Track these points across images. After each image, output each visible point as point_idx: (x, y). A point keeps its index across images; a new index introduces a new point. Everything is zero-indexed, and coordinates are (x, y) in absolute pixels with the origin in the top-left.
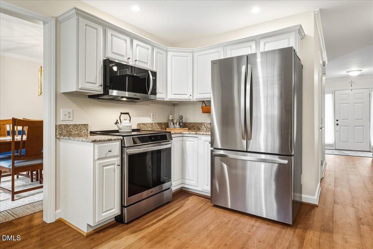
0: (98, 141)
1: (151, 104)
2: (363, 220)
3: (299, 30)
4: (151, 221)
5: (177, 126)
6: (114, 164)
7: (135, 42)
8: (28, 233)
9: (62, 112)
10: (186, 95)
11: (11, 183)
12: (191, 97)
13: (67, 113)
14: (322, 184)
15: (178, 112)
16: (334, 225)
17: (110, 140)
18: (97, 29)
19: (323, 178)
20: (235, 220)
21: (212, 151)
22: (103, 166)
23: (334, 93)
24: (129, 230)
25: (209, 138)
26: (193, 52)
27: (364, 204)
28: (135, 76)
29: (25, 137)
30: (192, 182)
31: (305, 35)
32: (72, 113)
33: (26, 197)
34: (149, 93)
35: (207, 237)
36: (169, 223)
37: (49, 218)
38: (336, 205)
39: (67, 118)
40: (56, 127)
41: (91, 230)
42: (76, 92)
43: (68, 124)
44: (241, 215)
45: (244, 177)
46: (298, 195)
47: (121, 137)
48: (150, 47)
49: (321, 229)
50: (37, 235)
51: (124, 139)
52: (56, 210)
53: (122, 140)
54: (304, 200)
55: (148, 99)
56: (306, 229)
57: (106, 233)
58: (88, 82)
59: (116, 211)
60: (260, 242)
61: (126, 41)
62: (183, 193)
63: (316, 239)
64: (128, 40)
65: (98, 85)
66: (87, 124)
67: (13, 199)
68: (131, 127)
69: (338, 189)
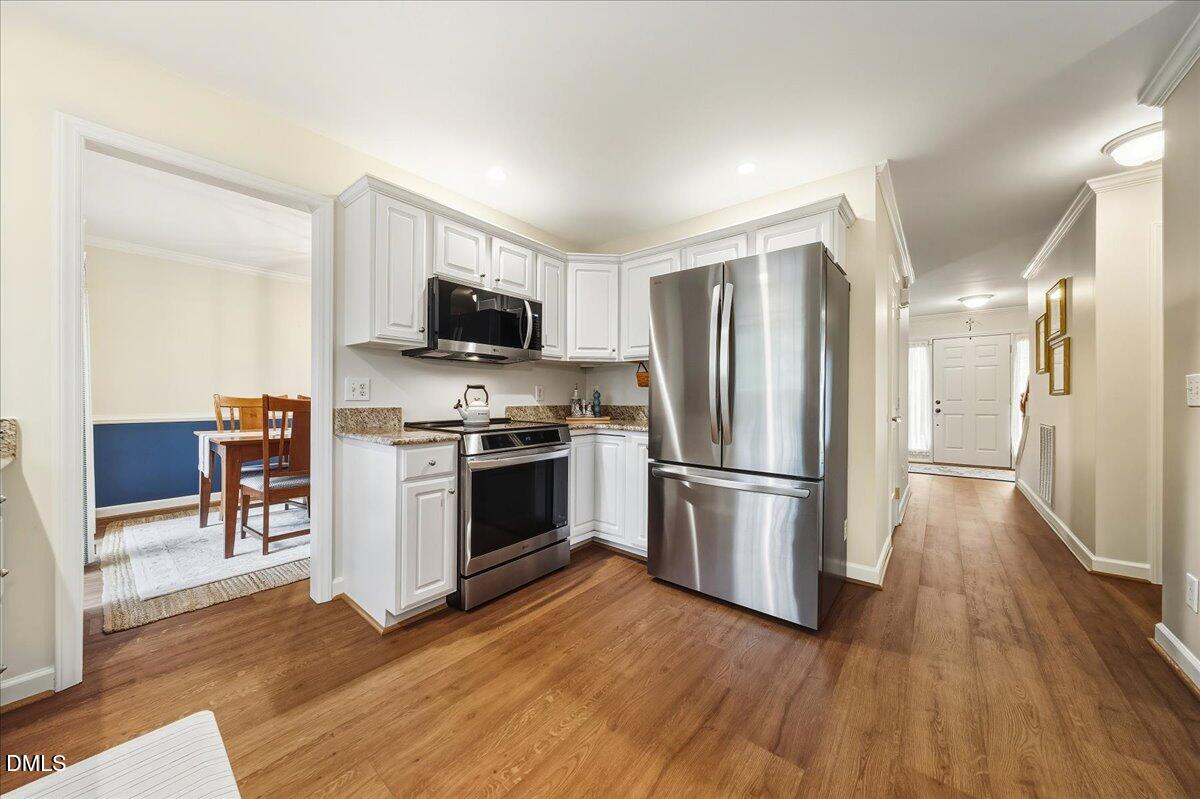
0: (405, 443)
1: (534, 368)
2: (983, 626)
3: (841, 206)
4: (520, 607)
5: (589, 413)
6: (442, 490)
7: (497, 243)
8: (277, 621)
9: (347, 383)
10: (605, 349)
11: (262, 519)
12: (615, 355)
13: (357, 386)
14: (896, 538)
15: (594, 384)
16: (915, 636)
17: (433, 441)
18: (413, 217)
19: (900, 525)
20: (696, 613)
21: (651, 466)
22: (417, 495)
23: (931, 344)
24: (470, 627)
25: (645, 439)
26: (620, 263)
27: (988, 587)
28: (508, 313)
29: (288, 433)
30: (612, 527)
31: (856, 219)
32: (368, 384)
33: (290, 547)
34: (526, 346)
35: (628, 650)
36: (556, 613)
37: (320, 594)
38: (924, 588)
39: (358, 396)
40: (334, 413)
41: (393, 622)
42: (368, 343)
43: (359, 407)
44: (709, 603)
45: (730, 523)
46: (836, 561)
47: (458, 436)
48: (529, 253)
49: (882, 643)
50: (290, 628)
51: (462, 438)
52: (334, 577)
53: (459, 442)
54: (850, 574)
55: (526, 358)
56: (848, 642)
57: (423, 630)
58: (394, 324)
59: (446, 584)
60: (741, 667)
61: (477, 240)
62: (596, 549)
63: (869, 665)
64: (482, 238)
65: (416, 329)
66: (400, 409)
67: (265, 551)
68: (487, 414)
69: (932, 553)
